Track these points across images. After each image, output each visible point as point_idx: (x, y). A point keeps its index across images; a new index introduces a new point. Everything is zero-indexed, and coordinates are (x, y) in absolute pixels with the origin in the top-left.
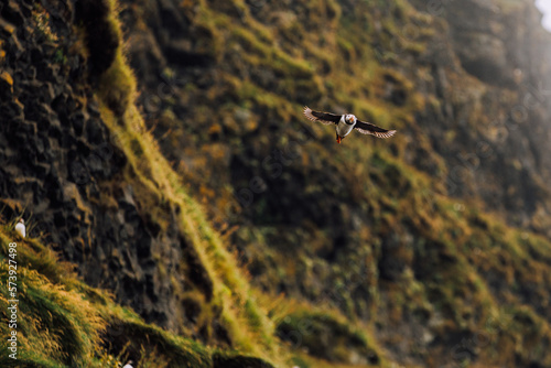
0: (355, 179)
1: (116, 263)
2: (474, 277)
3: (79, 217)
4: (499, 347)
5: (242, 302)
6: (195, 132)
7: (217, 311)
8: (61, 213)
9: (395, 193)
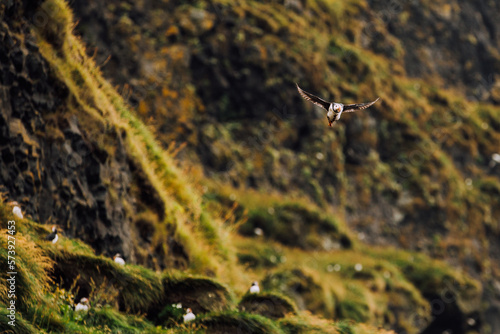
0: (315, 69)
1: (67, 192)
2: (439, 154)
3: (26, 151)
4: (468, 221)
5: (197, 216)
6: (153, 35)
7: (171, 228)
8: (8, 149)
9: (355, 78)
